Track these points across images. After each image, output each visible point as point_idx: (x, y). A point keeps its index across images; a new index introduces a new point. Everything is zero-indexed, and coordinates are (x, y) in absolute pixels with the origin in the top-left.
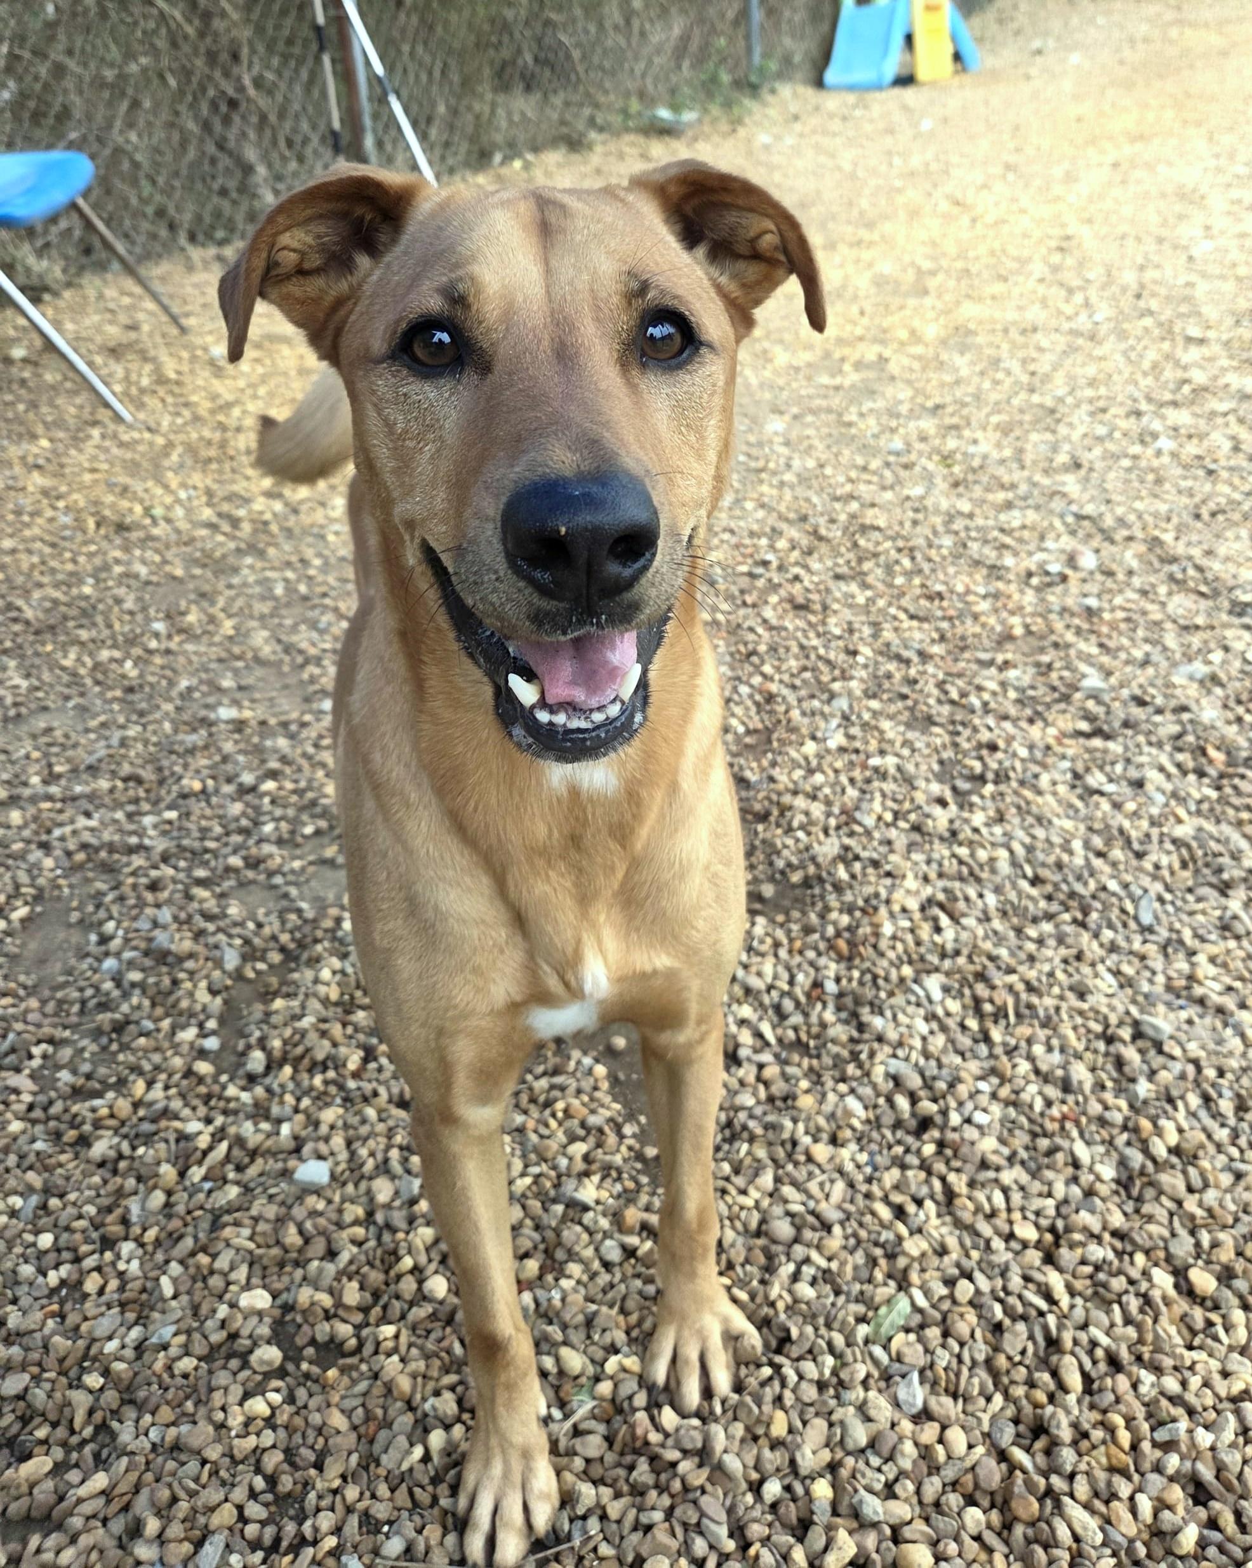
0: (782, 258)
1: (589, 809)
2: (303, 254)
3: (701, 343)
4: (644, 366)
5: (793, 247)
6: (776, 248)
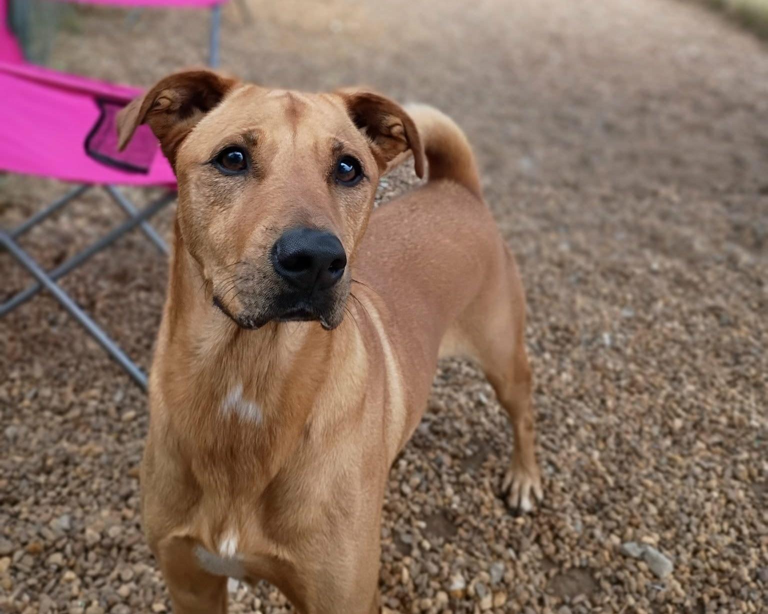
0: (403, 138)
1: (243, 432)
2: (172, 102)
3: (364, 176)
4: (337, 183)
5: (410, 134)
6: (401, 133)
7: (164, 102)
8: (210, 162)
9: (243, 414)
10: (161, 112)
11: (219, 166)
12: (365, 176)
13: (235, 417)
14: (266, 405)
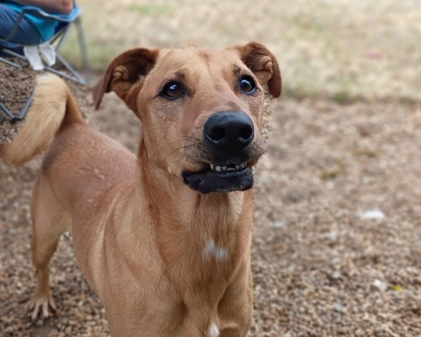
0: (272, 70)
6: (271, 66)
7: (117, 75)
8: (158, 95)
9: (217, 257)
10: (118, 81)
11: (166, 96)
12: (258, 89)
13: (213, 259)
14: (230, 248)
